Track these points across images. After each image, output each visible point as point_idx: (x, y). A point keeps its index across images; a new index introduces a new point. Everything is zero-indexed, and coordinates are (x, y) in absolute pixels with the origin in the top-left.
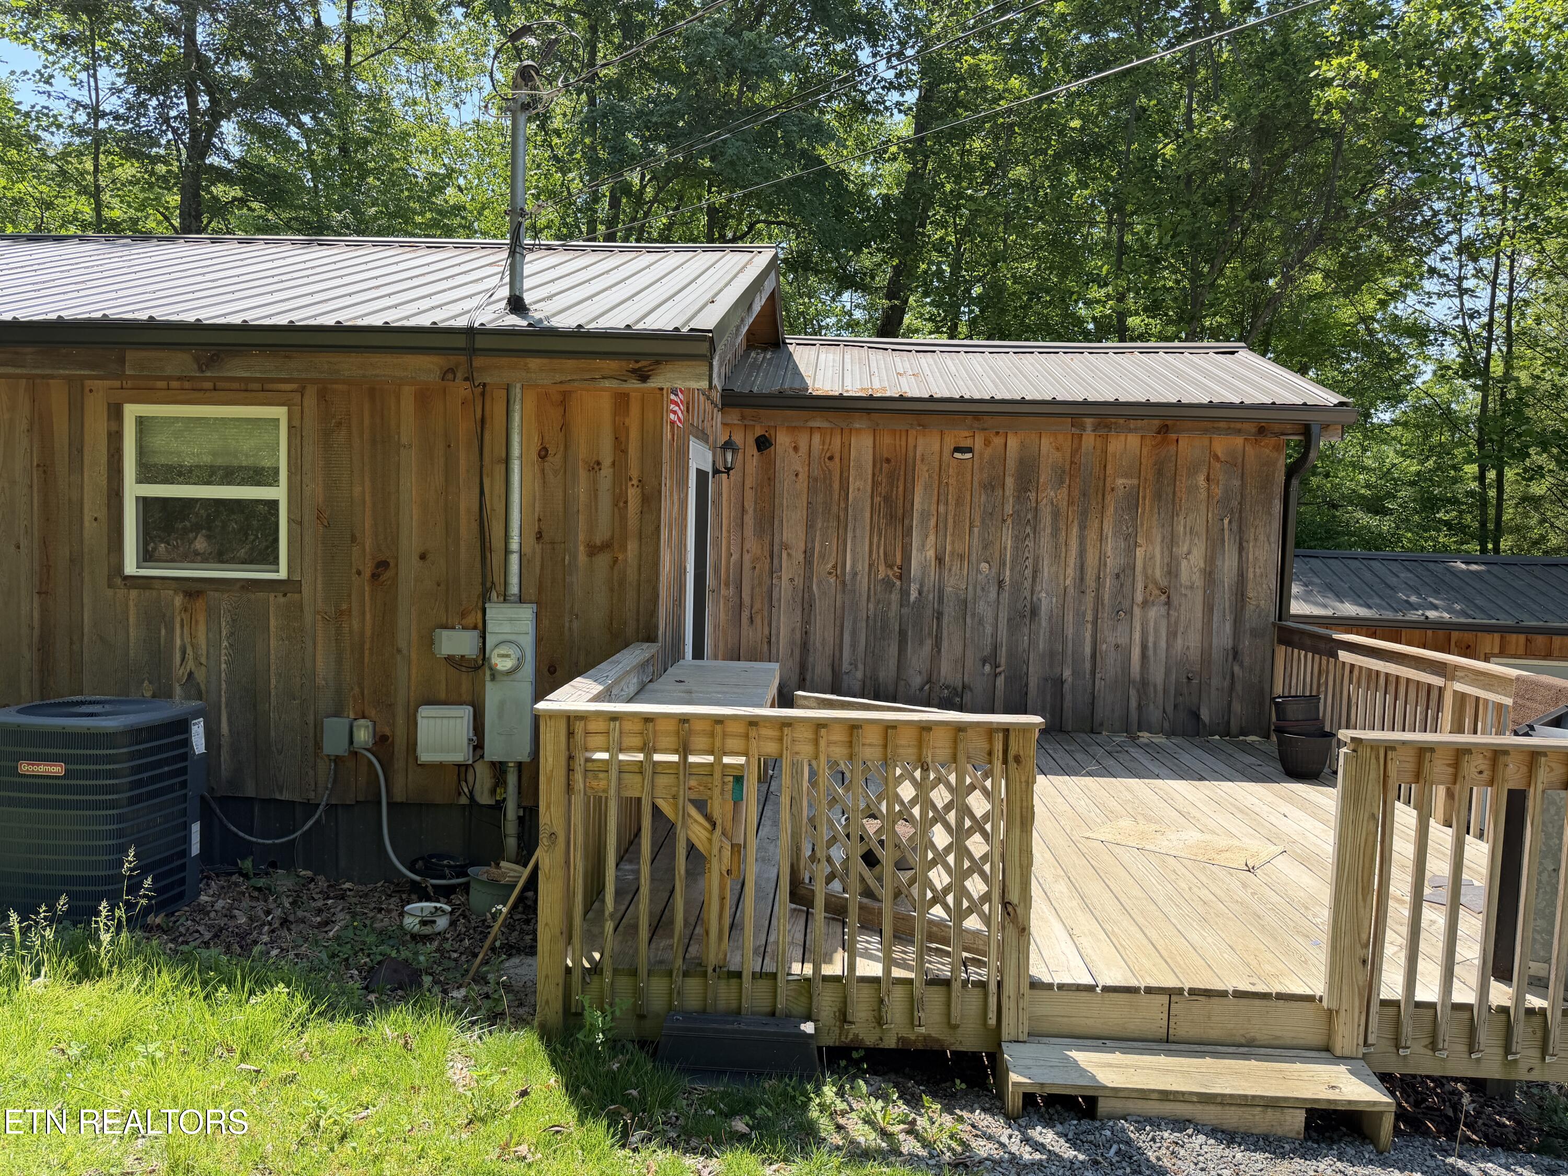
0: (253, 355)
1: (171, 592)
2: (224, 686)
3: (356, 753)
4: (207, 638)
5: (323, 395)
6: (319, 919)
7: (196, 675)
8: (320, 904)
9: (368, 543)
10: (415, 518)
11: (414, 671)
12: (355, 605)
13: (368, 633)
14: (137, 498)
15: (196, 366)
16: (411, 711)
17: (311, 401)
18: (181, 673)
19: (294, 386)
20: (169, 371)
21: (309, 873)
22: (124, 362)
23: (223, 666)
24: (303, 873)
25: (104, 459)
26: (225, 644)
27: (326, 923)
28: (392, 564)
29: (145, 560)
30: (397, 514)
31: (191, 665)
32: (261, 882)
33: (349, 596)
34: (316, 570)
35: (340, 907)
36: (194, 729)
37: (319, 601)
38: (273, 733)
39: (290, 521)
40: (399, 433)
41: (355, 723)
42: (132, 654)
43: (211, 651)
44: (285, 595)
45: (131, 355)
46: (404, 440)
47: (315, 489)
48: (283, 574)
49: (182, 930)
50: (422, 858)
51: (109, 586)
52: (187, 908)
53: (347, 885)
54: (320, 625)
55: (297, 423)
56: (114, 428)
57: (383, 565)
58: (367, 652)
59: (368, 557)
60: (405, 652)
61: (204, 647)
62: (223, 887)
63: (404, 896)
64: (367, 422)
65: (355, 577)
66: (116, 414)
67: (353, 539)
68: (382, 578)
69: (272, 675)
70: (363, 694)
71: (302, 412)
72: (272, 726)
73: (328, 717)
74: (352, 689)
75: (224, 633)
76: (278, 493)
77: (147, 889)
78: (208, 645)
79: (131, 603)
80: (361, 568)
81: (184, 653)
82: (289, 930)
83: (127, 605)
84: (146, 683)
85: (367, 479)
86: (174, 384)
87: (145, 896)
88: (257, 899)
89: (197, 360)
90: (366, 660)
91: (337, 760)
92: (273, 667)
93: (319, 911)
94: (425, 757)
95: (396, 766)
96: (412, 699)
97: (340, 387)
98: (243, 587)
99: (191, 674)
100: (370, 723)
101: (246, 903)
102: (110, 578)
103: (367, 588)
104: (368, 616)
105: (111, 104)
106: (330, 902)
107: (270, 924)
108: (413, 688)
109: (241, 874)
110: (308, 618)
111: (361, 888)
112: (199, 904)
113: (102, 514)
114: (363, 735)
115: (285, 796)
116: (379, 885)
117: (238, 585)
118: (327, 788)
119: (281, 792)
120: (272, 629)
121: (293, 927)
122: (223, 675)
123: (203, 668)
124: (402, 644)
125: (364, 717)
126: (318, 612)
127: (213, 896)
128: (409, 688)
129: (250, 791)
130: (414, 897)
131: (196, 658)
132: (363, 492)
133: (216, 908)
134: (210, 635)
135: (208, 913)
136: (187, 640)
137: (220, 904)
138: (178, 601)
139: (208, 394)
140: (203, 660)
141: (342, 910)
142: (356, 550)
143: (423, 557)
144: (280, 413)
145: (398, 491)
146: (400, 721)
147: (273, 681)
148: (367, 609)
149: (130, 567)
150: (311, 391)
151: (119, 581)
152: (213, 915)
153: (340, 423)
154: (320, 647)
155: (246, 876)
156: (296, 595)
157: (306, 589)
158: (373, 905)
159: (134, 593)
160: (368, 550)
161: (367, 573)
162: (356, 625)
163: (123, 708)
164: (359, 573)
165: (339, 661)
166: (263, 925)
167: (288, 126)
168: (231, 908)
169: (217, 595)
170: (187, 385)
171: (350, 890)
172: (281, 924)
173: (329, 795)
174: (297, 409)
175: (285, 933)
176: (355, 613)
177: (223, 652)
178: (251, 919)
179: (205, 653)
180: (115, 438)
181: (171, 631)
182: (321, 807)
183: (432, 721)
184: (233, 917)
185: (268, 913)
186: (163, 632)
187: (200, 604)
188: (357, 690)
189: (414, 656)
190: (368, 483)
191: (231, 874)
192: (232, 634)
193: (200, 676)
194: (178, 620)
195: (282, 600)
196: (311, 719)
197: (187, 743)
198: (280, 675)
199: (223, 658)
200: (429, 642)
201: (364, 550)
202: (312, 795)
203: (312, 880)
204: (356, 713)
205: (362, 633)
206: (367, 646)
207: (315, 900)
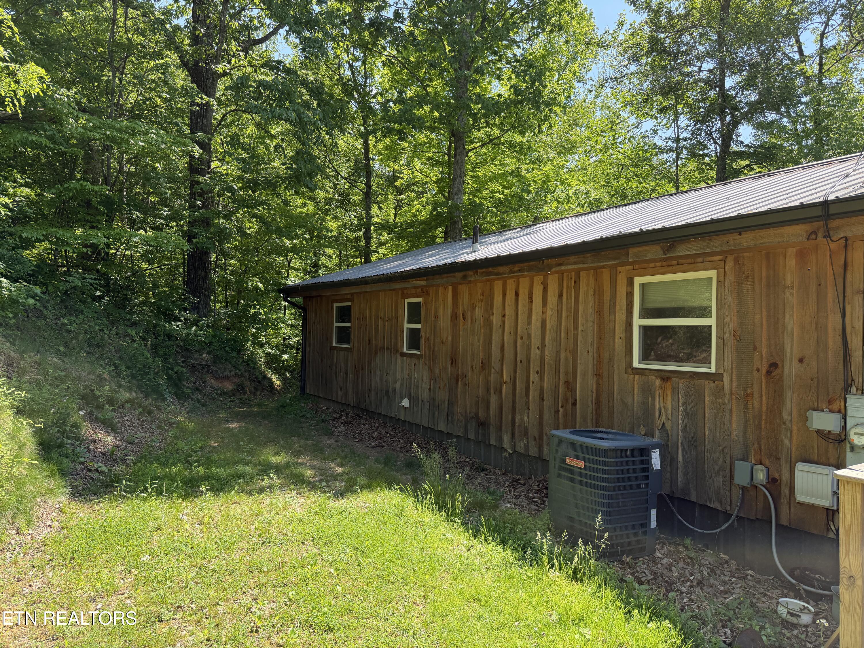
0: (691, 241)
1: (654, 378)
2: (680, 433)
3: (756, 487)
4: (672, 405)
5: (737, 261)
6: (722, 588)
7: (666, 425)
8: (727, 578)
9: (764, 351)
10: (796, 334)
11: (794, 438)
12: (756, 391)
13: (764, 409)
14: (640, 326)
15: (662, 252)
16: (793, 465)
17: (730, 265)
18: (659, 423)
19: (720, 257)
20: (650, 256)
21: (726, 557)
22: (628, 255)
23: (680, 422)
24: (722, 556)
25: (624, 307)
26: (681, 408)
27: (725, 592)
28: (780, 365)
29: (643, 360)
30: (783, 332)
31: (663, 419)
32: (693, 554)
33: (752, 384)
34: (732, 367)
35: (740, 585)
36: (653, 455)
37: (734, 387)
38: (706, 465)
39: (717, 337)
40: (785, 280)
41: (755, 467)
42: (635, 409)
43: (674, 412)
44: (714, 382)
45: (633, 251)
46: (788, 283)
47: (732, 319)
48: (713, 370)
49: (638, 569)
50: (799, 568)
51: (626, 373)
52: (647, 558)
53: (750, 572)
54: (734, 402)
55: (722, 279)
56: (629, 291)
57: (774, 365)
58: (763, 422)
59: (764, 360)
60: (788, 424)
61: (670, 409)
62: (670, 551)
63: (785, 591)
64: (764, 274)
65: (756, 373)
66: (630, 283)
67: (755, 348)
68: (775, 373)
69: (706, 430)
70: (760, 447)
71: (725, 272)
72: (706, 461)
73: (738, 460)
74: (754, 444)
75: (681, 402)
76: (711, 321)
77: (606, 539)
78: (672, 408)
79: (636, 383)
80: (760, 367)
81: (660, 412)
82: (702, 589)
83: (633, 384)
84: (642, 426)
85: (764, 310)
86: (658, 264)
87: (604, 543)
88: (688, 564)
89: (662, 248)
90: (763, 427)
91: (743, 488)
92: (707, 425)
93: (725, 583)
94: (800, 498)
95: (782, 501)
96: (793, 457)
97: (747, 254)
98: (691, 376)
99: (663, 424)
100: (764, 468)
101: (681, 565)
102: (626, 369)
103: (763, 380)
104: (764, 398)
105: (685, 134)
106: (733, 579)
107: (691, 581)
108: (794, 449)
109: (684, 546)
110: (727, 397)
111: (758, 576)
112: (654, 557)
113: (623, 336)
114: (761, 476)
115: (713, 505)
116: (771, 578)
117: (688, 375)
118: (737, 506)
119: (710, 503)
120: (707, 402)
121: (705, 588)
122: (680, 426)
123: (670, 422)
124: (786, 417)
125: (761, 464)
126: (733, 394)
127: (663, 555)
128: (791, 449)
129: (693, 498)
130: (792, 594)
131: (666, 416)
132: (762, 318)
133: (662, 562)
134: (674, 403)
135: (657, 564)
136: (662, 405)
137: (665, 561)
138: (658, 382)
139: (674, 268)
140: (670, 417)
141: (740, 587)
142: (756, 355)
143: (801, 360)
144: (712, 274)
145: (784, 317)
146: (785, 470)
147: (707, 434)
148: (764, 394)
149: (636, 364)
150: (730, 258)
151: (630, 370)
152: (659, 565)
153: (748, 277)
154: (734, 416)
155: (687, 548)
156: (721, 383)
157: (726, 379)
158: (762, 590)
159: (637, 377)
160: (764, 356)
161: (764, 371)
162: (756, 402)
163: (619, 437)
164: (758, 370)
165: (746, 426)
166: (687, 581)
167: (781, 119)
168: (671, 565)
169: (677, 380)
170: (664, 263)
171: (751, 575)
172: (698, 584)
173: (738, 510)
174: (722, 270)
175: (698, 590)
176: (756, 396)
177: (680, 413)
178: (682, 575)
179: (670, 413)
180: (630, 295)
181: (654, 398)
182: (733, 517)
183: (805, 474)
184: (670, 570)
185: (691, 575)
186: (650, 399)
187: (668, 385)
188: (756, 445)
189: (794, 427)
190: (764, 313)
191: (679, 545)
192: (685, 403)
193: (668, 426)
194: (657, 393)
195: (712, 385)
196: (728, 460)
197: (649, 462)
198: (711, 431)
199: (680, 417)
200: (804, 419)
201: (762, 356)
202: (728, 508)
203: (727, 562)
204: (756, 461)
205: (760, 410)
206: (764, 418)
207: (725, 575)
